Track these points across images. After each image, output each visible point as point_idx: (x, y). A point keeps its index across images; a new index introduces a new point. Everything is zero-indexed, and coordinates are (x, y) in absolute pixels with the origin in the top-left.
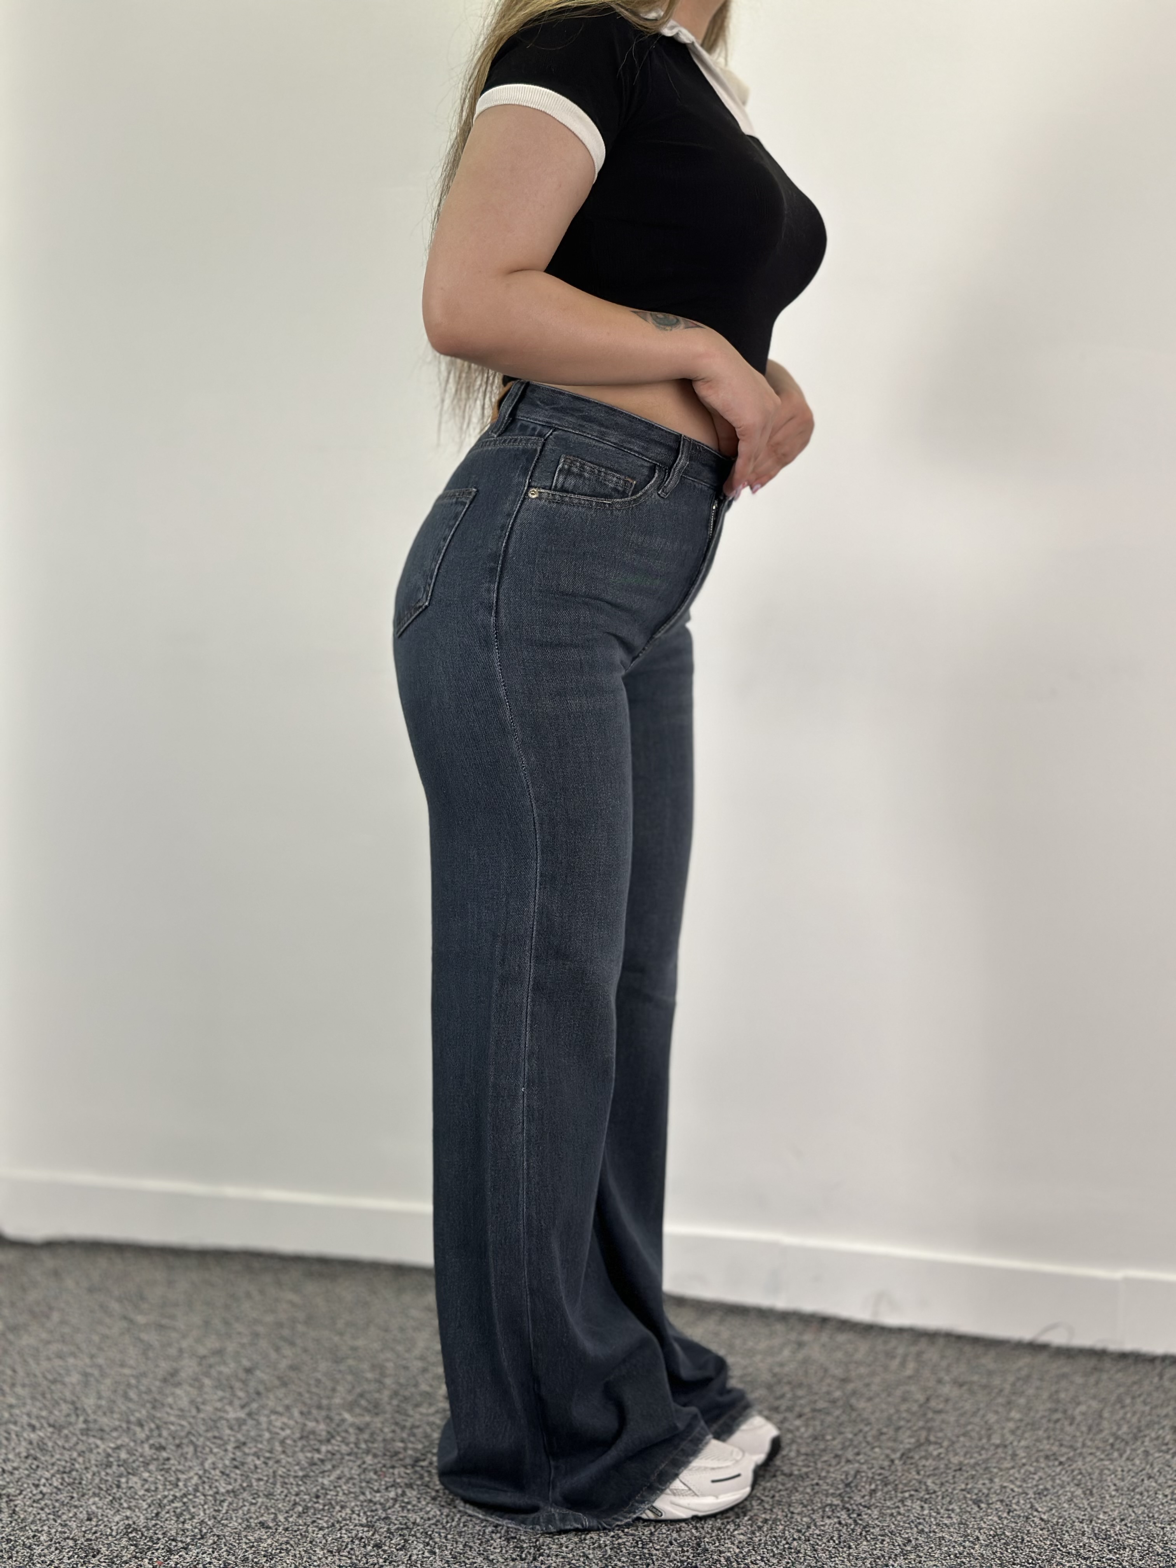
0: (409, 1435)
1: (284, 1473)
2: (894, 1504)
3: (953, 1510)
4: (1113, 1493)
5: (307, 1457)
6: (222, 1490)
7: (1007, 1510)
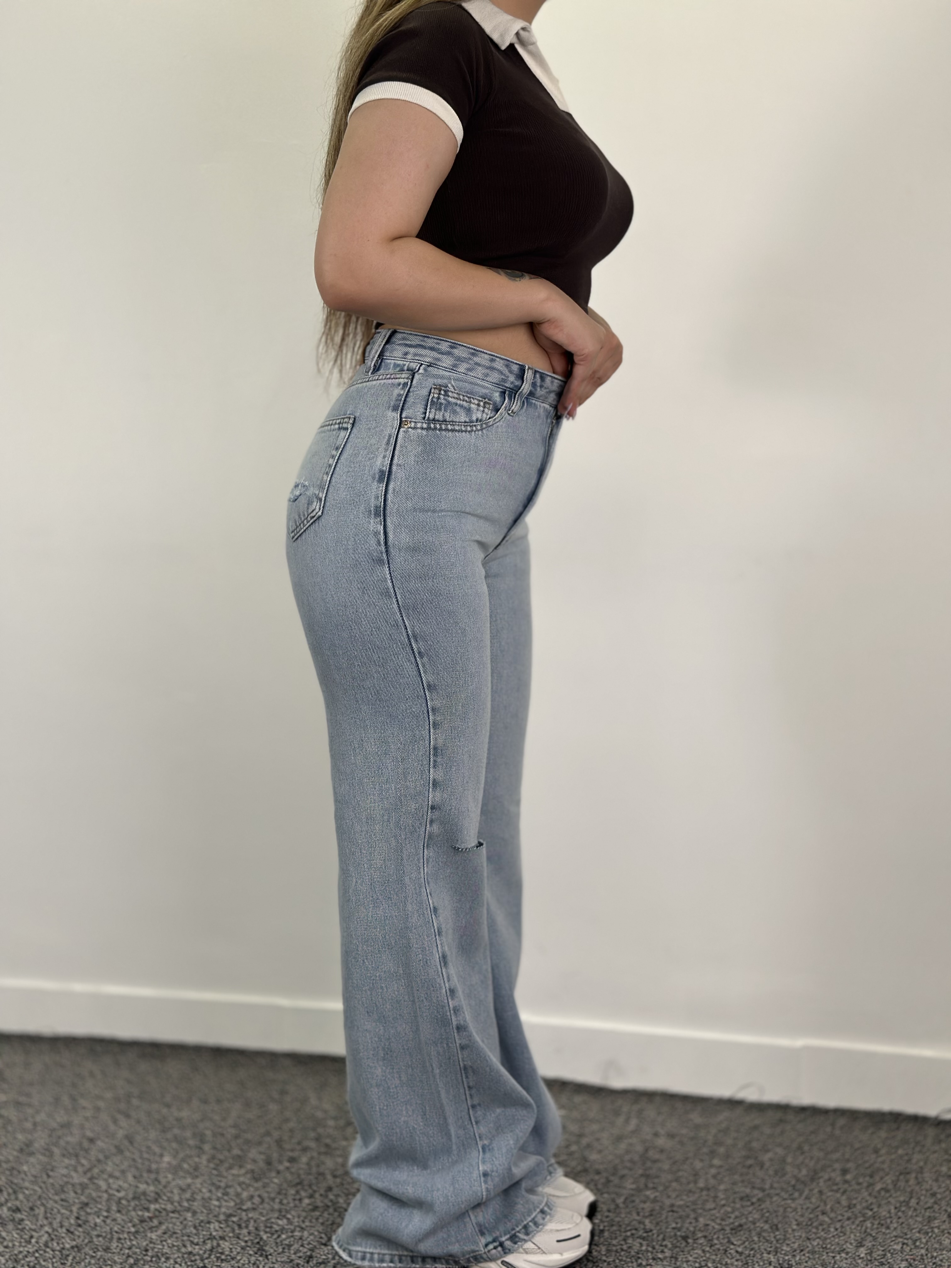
0: (223, 1194)
1: (118, 1229)
2: (618, 1242)
3: (666, 1246)
4: (795, 1227)
5: (138, 1215)
6: (67, 1246)
7: (709, 1245)
